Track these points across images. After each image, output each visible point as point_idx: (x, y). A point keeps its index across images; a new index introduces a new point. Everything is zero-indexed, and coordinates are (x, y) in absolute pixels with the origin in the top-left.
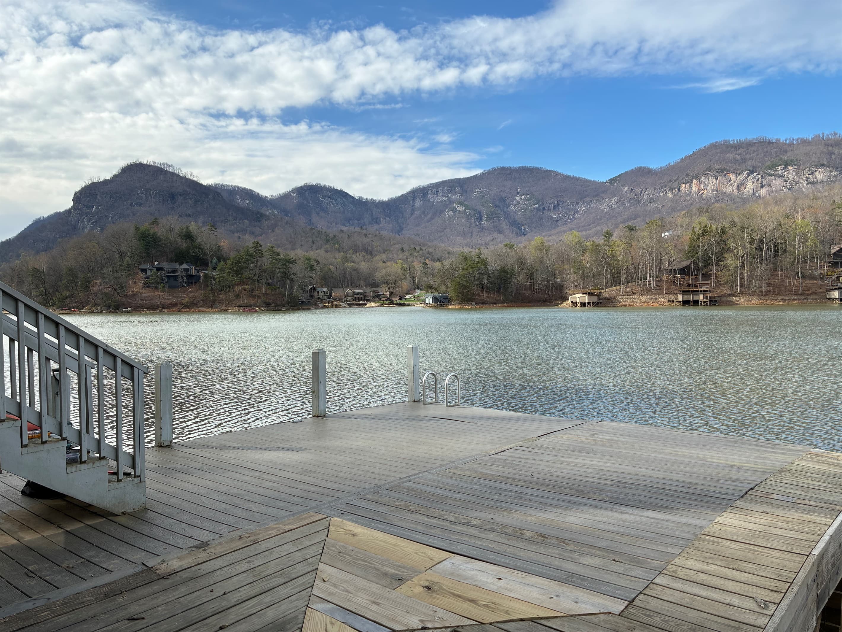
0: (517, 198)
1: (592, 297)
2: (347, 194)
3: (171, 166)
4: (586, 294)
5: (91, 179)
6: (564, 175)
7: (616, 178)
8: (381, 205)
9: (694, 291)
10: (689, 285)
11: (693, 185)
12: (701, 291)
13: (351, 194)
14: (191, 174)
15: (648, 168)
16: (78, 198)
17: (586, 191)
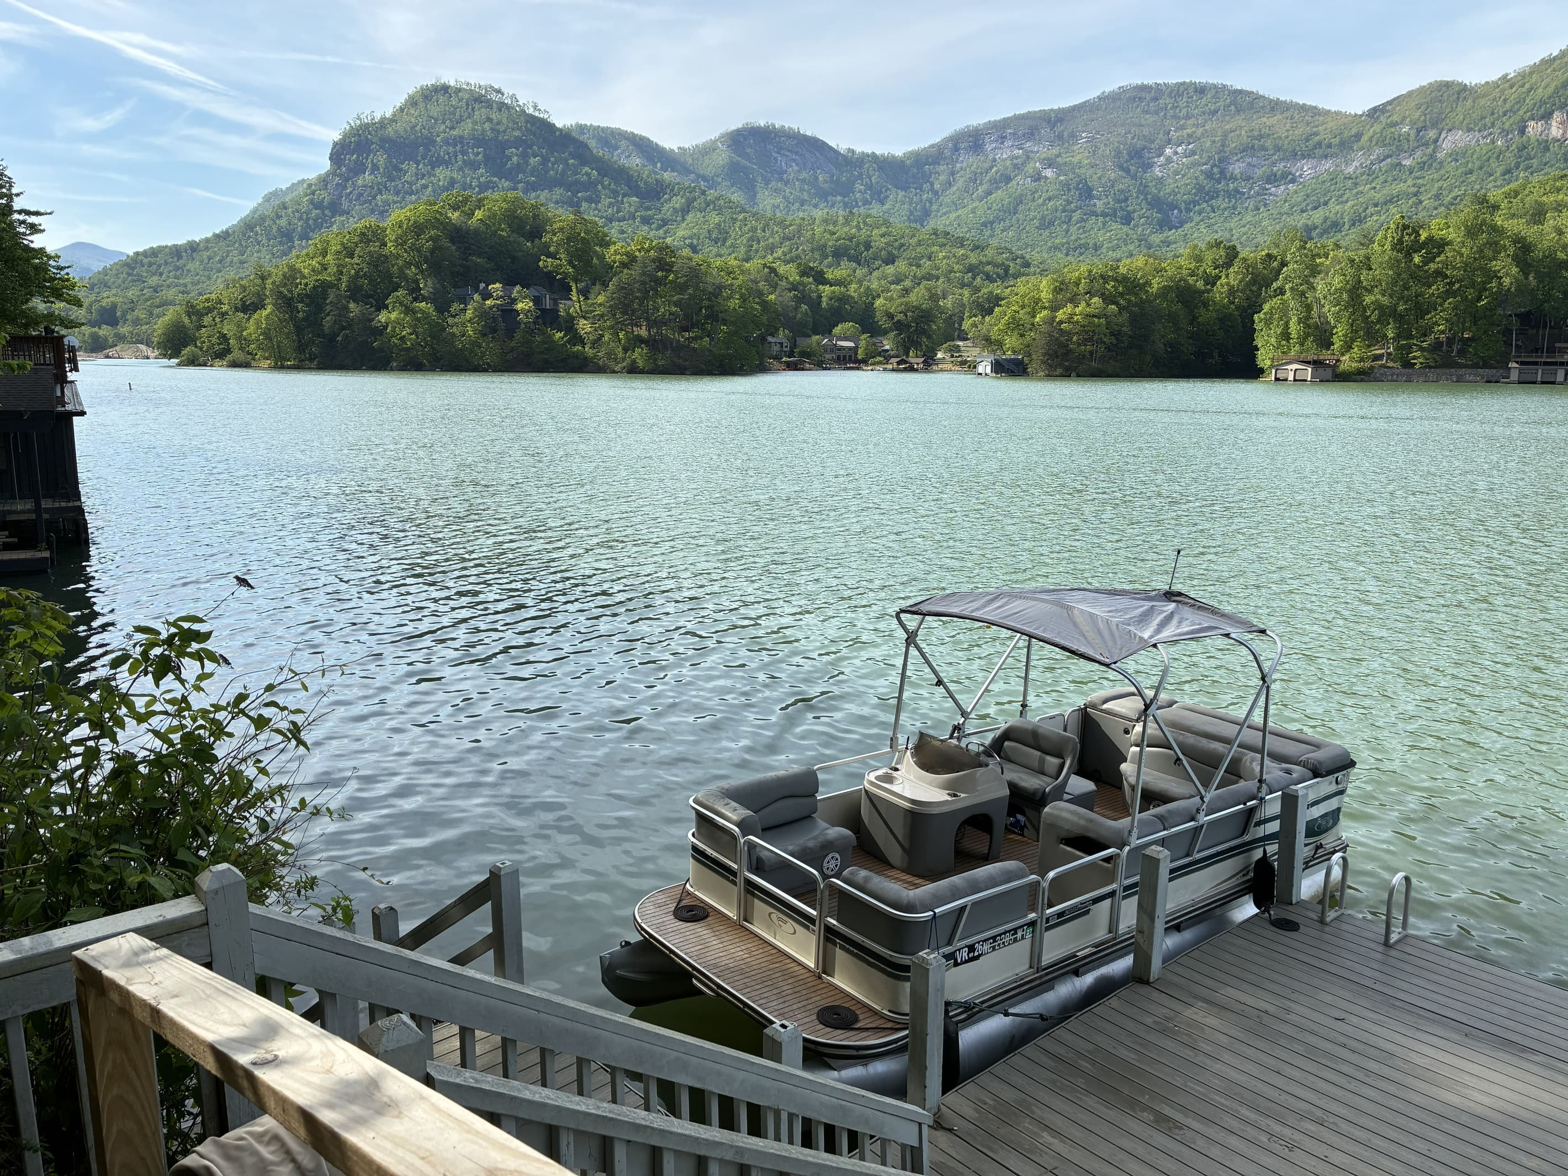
0: (1168, 151)
1: (1321, 370)
2: (824, 144)
3: (499, 91)
4: (1308, 363)
5: (359, 118)
6: (1271, 101)
7: (1384, 105)
8: (888, 166)
9: (1546, 363)
10: (1536, 350)
11: (1554, 123)
12: (1562, 364)
13: (832, 144)
14: (535, 107)
15: (1459, 84)
16: (339, 153)
17: (1316, 134)
